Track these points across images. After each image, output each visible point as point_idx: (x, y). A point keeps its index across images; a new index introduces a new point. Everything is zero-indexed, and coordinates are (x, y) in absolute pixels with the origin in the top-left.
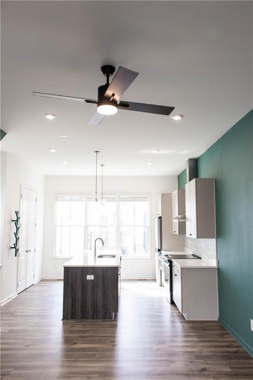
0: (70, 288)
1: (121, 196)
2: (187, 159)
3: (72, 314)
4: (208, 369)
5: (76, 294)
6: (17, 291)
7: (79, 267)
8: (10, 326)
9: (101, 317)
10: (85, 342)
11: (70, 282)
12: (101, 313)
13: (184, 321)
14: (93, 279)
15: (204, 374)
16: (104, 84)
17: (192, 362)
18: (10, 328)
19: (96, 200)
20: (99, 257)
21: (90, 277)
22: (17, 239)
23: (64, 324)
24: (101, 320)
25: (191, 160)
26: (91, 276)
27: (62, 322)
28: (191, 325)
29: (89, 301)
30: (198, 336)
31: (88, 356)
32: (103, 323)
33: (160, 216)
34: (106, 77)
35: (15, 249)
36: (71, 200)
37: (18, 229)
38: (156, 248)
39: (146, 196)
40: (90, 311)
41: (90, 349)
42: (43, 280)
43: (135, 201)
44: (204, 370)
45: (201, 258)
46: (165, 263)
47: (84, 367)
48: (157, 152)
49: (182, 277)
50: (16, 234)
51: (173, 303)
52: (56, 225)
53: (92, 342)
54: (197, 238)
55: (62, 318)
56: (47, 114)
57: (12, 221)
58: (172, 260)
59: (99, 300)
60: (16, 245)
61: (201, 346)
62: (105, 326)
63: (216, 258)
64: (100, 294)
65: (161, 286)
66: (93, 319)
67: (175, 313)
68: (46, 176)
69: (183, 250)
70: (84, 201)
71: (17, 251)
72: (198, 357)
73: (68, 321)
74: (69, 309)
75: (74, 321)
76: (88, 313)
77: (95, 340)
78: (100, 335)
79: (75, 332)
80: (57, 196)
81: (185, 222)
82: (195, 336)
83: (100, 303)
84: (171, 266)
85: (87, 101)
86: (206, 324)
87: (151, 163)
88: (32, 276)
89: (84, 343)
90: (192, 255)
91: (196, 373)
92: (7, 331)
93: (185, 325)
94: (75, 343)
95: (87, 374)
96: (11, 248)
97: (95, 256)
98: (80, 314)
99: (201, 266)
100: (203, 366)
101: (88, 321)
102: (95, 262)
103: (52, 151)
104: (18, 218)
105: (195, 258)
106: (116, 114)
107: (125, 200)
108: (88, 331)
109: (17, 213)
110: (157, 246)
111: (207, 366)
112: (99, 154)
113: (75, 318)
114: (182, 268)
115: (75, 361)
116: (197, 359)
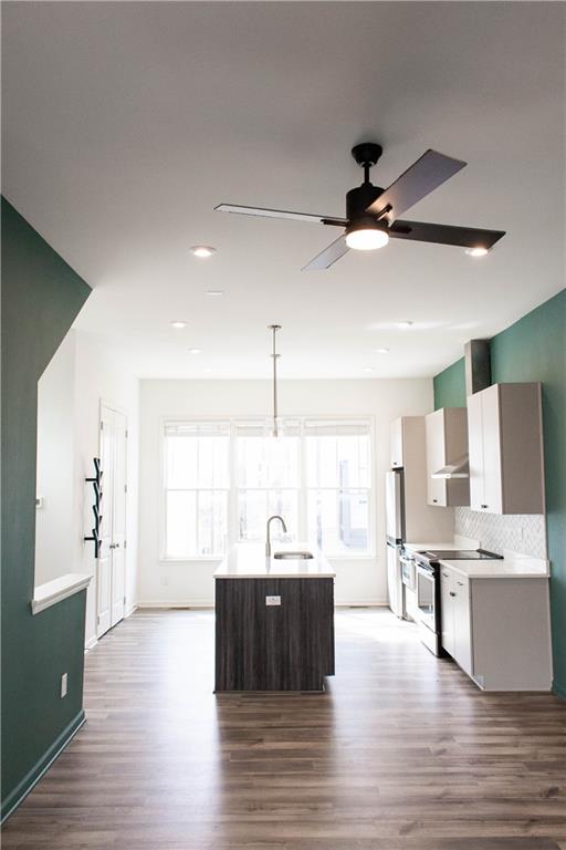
0: (229, 625)
1: (309, 424)
2: (469, 340)
3: (236, 680)
4: (561, 789)
5: (242, 636)
6: (96, 633)
7: (248, 579)
8: (106, 706)
9: (299, 686)
10: (280, 738)
11: (229, 612)
12: (298, 677)
13: (475, 692)
14: (279, 603)
15: (556, 801)
16: (359, 186)
17: (521, 776)
18: (108, 710)
19: (276, 433)
20: (277, 557)
21: (273, 601)
22: (98, 520)
23: (220, 701)
24: (299, 692)
25: (475, 343)
26: (275, 598)
27: (214, 696)
28: (495, 701)
29: (272, 651)
30: (521, 724)
31: (297, 766)
32: (305, 698)
33: (400, 465)
34: (363, 169)
35: (93, 542)
36: (198, 434)
37: (98, 497)
38: (391, 538)
39: (363, 423)
40: (274, 673)
41: (297, 753)
42: (139, 610)
43: (339, 434)
44: (553, 791)
45: (502, 558)
46: (419, 570)
47: (296, 788)
48: (407, 325)
49: (471, 598)
50: (96, 508)
51: (443, 654)
52: (166, 490)
53: (295, 738)
54: (504, 513)
55: (213, 689)
56: (195, 248)
57: (88, 480)
58: (440, 562)
59: (294, 648)
60: (96, 531)
61: (532, 744)
62: (311, 704)
63: (544, 556)
64: (295, 636)
65: (403, 619)
66: (282, 689)
67: (452, 675)
68: (142, 382)
69: (452, 541)
70: (226, 435)
71: (98, 544)
72: (532, 766)
73: (228, 695)
74: (228, 669)
75: (239, 695)
76: (271, 675)
77: (300, 733)
78: (307, 723)
79: (250, 717)
80: (167, 424)
81: (468, 479)
82: (513, 724)
83: (295, 656)
84: (437, 575)
85: (327, 222)
86: (527, 699)
87: (384, 351)
88: (122, 602)
89: (278, 741)
90: (478, 551)
91: (537, 798)
92: (105, 716)
93: (483, 700)
94: (261, 741)
95: (310, 802)
96: (86, 539)
97: (268, 554)
98: (252, 679)
99: (503, 573)
100: (550, 785)
101: (268, 693)
102: (268, 566)
103: (179, 325)
104: (99, 474)
105: (484, 556)
106: (383, 248)
107: (316, 432)
108: (278, 716)
109: (97, 462)
110: (394, 533)
111: (557, 784)
112: (278, 331)
113: (242, 689)
114: (471, 580)
115: (272, 776)
116: (530, 770)
